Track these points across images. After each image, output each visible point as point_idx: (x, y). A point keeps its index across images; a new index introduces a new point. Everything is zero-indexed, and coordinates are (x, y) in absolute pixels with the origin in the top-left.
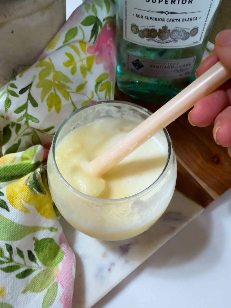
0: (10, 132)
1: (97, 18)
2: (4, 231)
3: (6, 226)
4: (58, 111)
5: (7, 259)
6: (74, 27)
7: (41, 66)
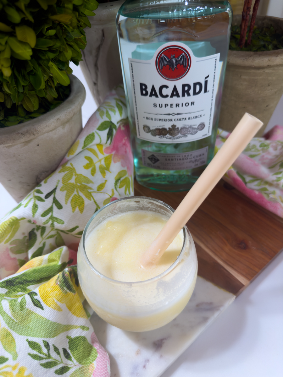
0: (35, 236)
1: (111, 122)
2: (40, 329)
3: (42, 324)
4: (81, 210)
5: (46, 355)
6: (91, 133)
7: (64, 171)
